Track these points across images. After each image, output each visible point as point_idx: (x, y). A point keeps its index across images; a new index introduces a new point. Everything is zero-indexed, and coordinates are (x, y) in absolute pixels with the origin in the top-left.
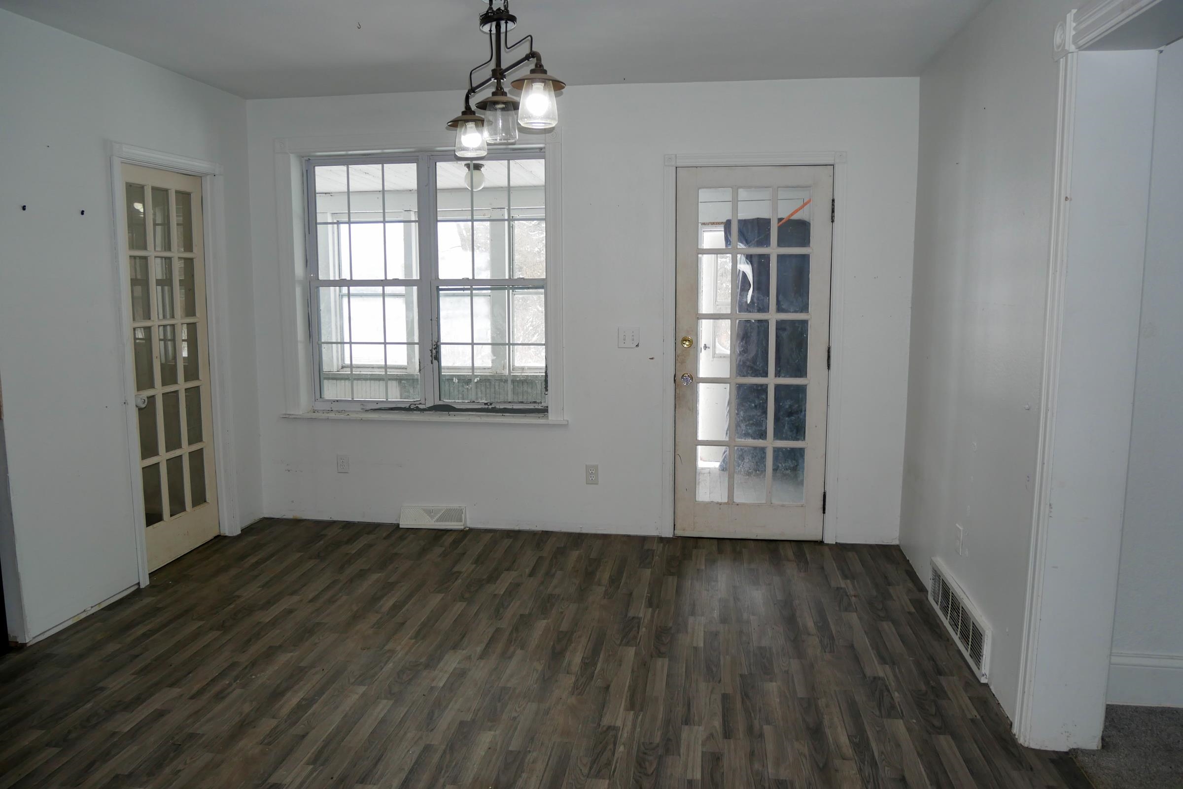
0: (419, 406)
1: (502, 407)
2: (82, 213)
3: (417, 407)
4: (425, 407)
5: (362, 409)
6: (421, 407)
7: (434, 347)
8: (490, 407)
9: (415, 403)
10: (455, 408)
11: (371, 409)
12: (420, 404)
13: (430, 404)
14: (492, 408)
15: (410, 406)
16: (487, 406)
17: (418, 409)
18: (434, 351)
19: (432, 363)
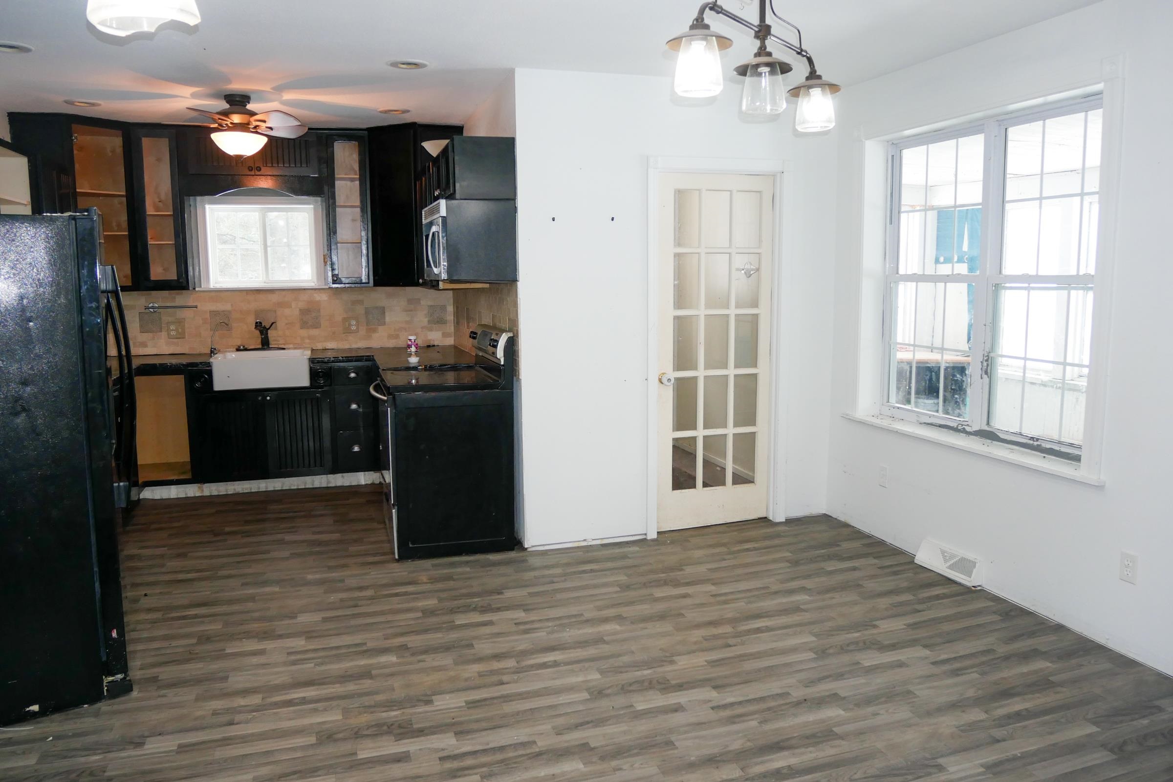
0: (966, 427)
1: (1048, 446)
2: (613, 219)
3: (964, 428)
4: (971, 431)
5: (918, 421)
6: (968, 429)
7: (985, 358)
8: (1036, 443)
9: (964, 423)
10: (999, 437)
11: (925, 423)
12: (968, 425)
13: (976, 428)
14: (1037, 445)
15: (957, 426)
16: (1031, 442)
17: (964, 431)
18: (985, 364)
19: (982, 378)
